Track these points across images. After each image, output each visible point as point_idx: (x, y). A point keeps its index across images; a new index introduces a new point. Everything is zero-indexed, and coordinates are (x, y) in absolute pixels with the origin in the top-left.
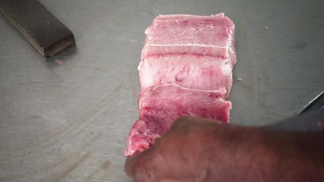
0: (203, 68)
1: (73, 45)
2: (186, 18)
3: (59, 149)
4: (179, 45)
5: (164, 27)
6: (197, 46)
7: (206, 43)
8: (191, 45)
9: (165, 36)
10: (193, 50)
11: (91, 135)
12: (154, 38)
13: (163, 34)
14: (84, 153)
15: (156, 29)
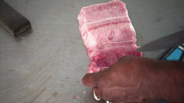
0: (121, 30)
1: (30, 28)
2: (98, 6)
3: (27, 87)
4: (102, 20)
5: (90, 13)
6: (112, 19)
7: (116, 16)
8: (109, 19)
9: (93, 17)
10: (112, 21)
11: (45, 78)
12: (87, 20)
13: (91, 17)
14: (41, 88)
15: (86, 15)
